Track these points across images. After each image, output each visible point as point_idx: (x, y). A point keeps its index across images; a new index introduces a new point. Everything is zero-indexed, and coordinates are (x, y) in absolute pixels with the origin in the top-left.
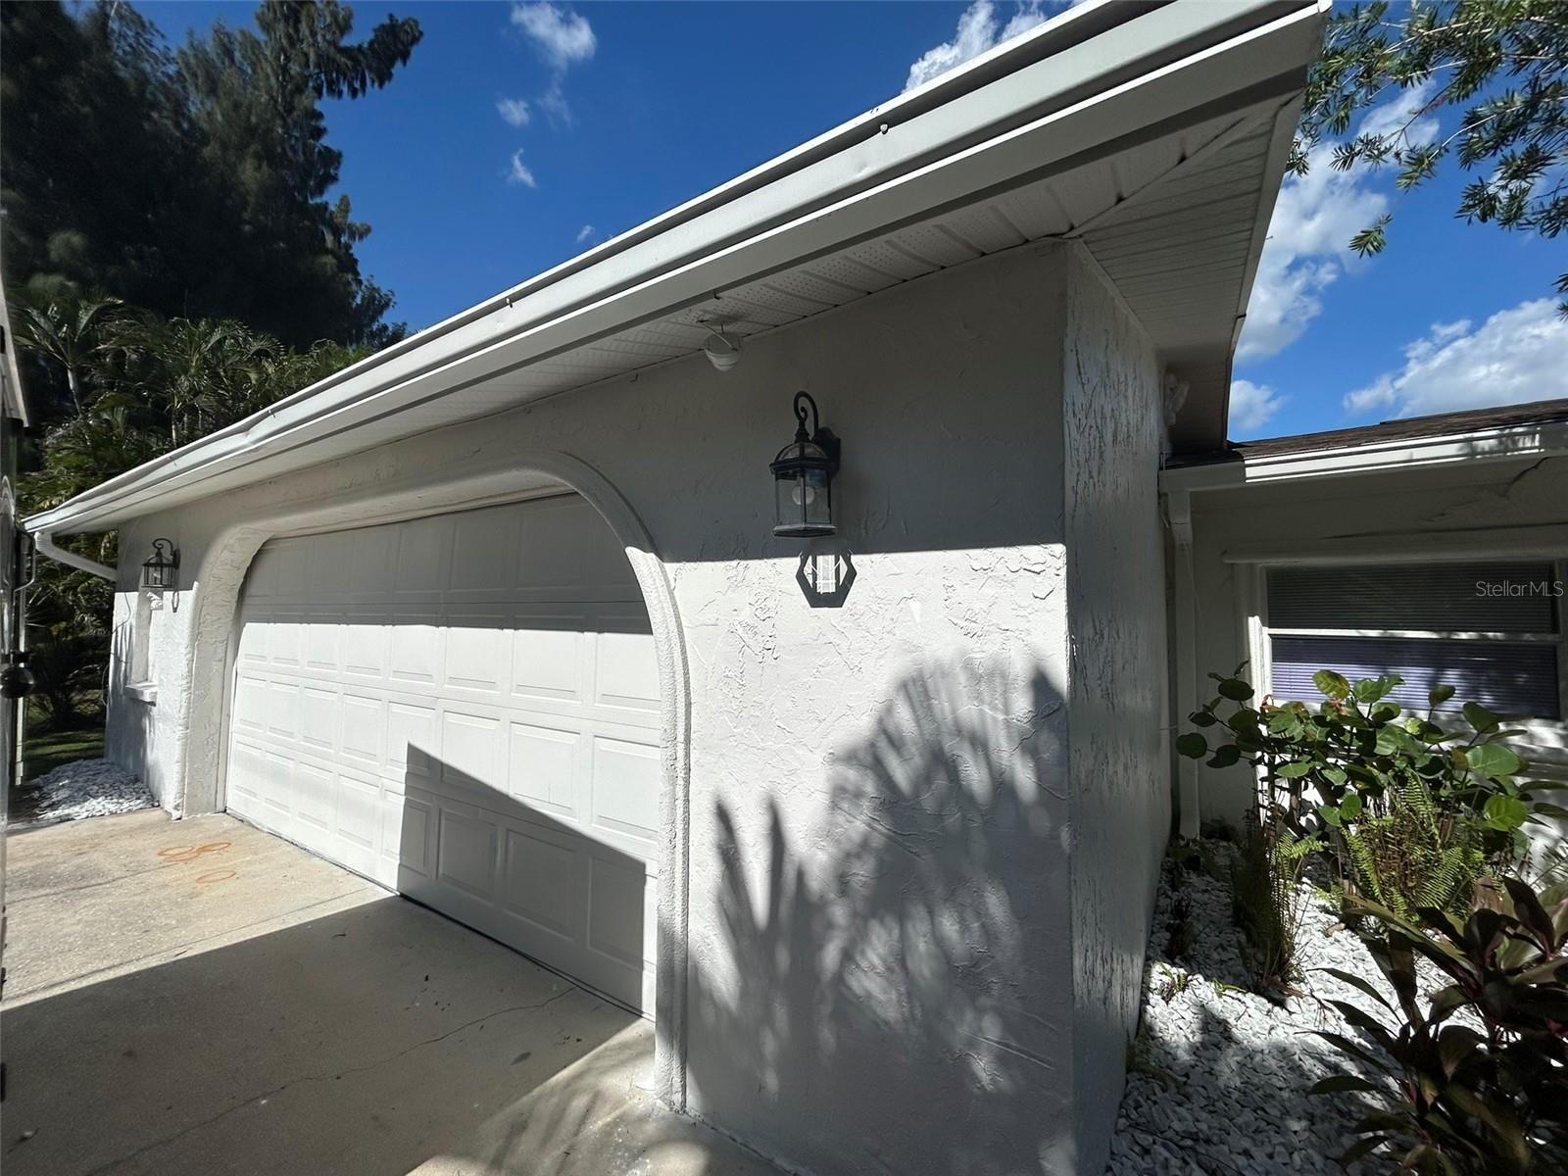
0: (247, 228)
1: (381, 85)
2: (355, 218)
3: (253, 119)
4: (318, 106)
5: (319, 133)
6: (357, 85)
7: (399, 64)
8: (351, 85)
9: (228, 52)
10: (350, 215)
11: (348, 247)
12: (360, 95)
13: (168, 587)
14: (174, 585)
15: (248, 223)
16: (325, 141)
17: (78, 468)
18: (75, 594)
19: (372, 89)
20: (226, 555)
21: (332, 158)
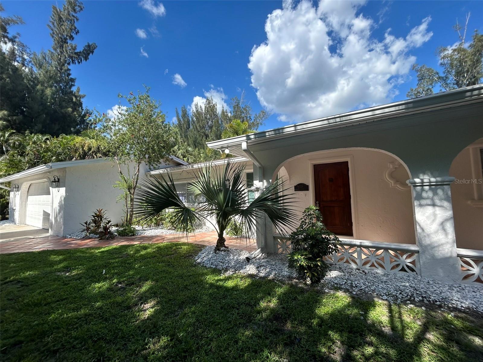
0: (48, 104)
1: (86, 60)
2: (81, 93)
3: (51, 75)
4: (69, 67)
5: (69, 74)
6: (80, 61)
7: (91, 54)
8: (78, 61)
9: (44, 58)
10: (80, 92)
11: (80, 100)
12: (80, 63)
13: (17, 191)
14: (18, 191)
15: (49, 102)
16: (71, 77)
17: (6, 166)
18: (5, 193)
19: (84, 61)
20: (24, 186)
21: (73, 80)
